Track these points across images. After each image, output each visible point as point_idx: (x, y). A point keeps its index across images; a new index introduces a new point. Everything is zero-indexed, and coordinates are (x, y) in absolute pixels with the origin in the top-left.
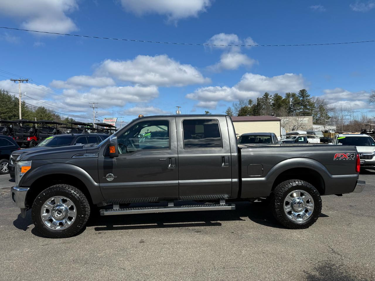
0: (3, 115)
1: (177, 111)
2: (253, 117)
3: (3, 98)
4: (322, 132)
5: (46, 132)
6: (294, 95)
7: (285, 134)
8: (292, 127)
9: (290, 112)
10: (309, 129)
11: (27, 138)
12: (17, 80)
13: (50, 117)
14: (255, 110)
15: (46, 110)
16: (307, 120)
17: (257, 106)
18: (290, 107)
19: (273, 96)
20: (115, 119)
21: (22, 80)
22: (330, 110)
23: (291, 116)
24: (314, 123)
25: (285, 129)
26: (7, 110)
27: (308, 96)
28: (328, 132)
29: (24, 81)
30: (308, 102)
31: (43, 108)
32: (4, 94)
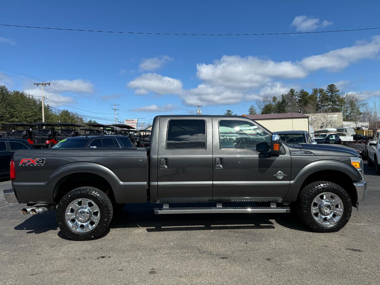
0: (29, 119)
1: (198, 111)
2: (278, 114)
3: (29, 102)
4: (354, 129)
5: (64, 135)
6: (321, 91)
7: (313, 132)
8: (320, 125)
9: (317, 109)
10: (338, 126)
11: (46, 142)
12: (39, 84)
13: (73, 119)
14: (279, 107)
15: (69, 113)
16: (336, 117)
17: (282, 103)
18: (317, 103)
19: (299, 93)
20: (136, 121)
21: (44, 84)
22: (362, 106)
23: (320, 113)
24: (344, 120)
25: (313, 127)
26: (33, 114)
27: (338, 91)
28: (361, 129)
29: (46, 85)
30: (338, 97)
31: (67, 111)
32: (29, 98)
